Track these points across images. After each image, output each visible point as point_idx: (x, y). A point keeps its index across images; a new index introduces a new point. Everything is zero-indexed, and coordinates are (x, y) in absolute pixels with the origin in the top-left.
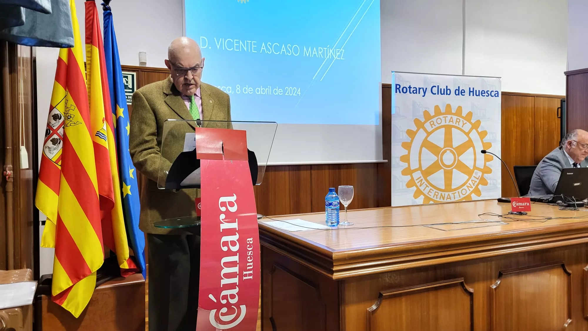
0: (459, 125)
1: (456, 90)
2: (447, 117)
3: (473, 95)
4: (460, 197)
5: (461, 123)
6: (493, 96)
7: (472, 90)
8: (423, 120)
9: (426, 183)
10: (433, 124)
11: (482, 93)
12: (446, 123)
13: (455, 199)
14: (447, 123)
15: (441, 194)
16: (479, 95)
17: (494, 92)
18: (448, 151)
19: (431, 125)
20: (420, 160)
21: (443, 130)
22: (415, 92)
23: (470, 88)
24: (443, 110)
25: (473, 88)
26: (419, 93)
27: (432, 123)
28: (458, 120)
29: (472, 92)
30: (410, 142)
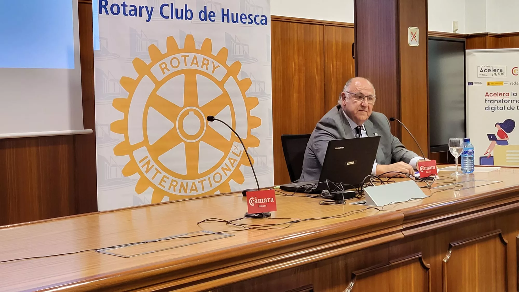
0: (207, 69)
1: (201, 12)
2: (188, 56)
3: (228, 21)
4: (211, 187)
5: (210, 67)
6: (258, 24)
7: (225, 13)
8: (148, 61)
9: (156, 166)
10: (166, 68)
11: (241, 18)
12: (186, 65)
13: (203, 190)
14: (189, 67)
15: (182, 183)
16: (237, 21)
17: (260, 16)
18: (191, 113)
19: (162, 69)
20: (145, 129)
21: (182, 77)
22: (133, 13)
23: (223, 10)
24: (180, 44)
25: (228, 10)
26: (141, 15)
27: (163, 66)
28: (206, 62)
29: (226, 16)
30: (127, 97)
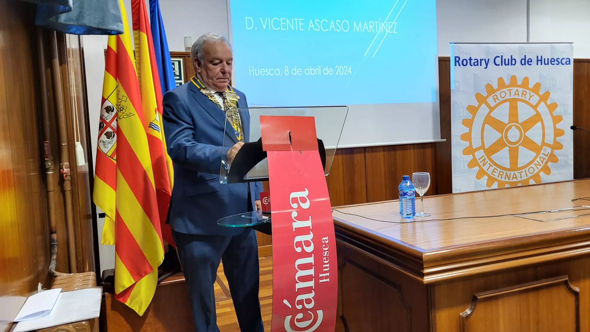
0: (525, 97)
1: (522, 59)
2: (512, 90)
3: (541, 64)
4: (527, 176)
5: (528, 96)
6: (564, 64)
7: (540, 58)
8: (485, 94)
9: (489, 162)
10: (497, 98)
11: (551, 61)
12: (510, 96)
13: (521, 178)
14: (512, 97)
15: (506, 173)
16: (548, 64)
17: (565, 59)
18: (514, 127)
19: (494, 99)
20: (482, 138)
21: (508, 104)
22: (476, 64)
23: (537, 57)
24: (507, 82)
25: (542, 57)
26: (481, 65)
27: (495, 97)
28: (524, 93)
29: (540, 60)
30: (471, 118)
